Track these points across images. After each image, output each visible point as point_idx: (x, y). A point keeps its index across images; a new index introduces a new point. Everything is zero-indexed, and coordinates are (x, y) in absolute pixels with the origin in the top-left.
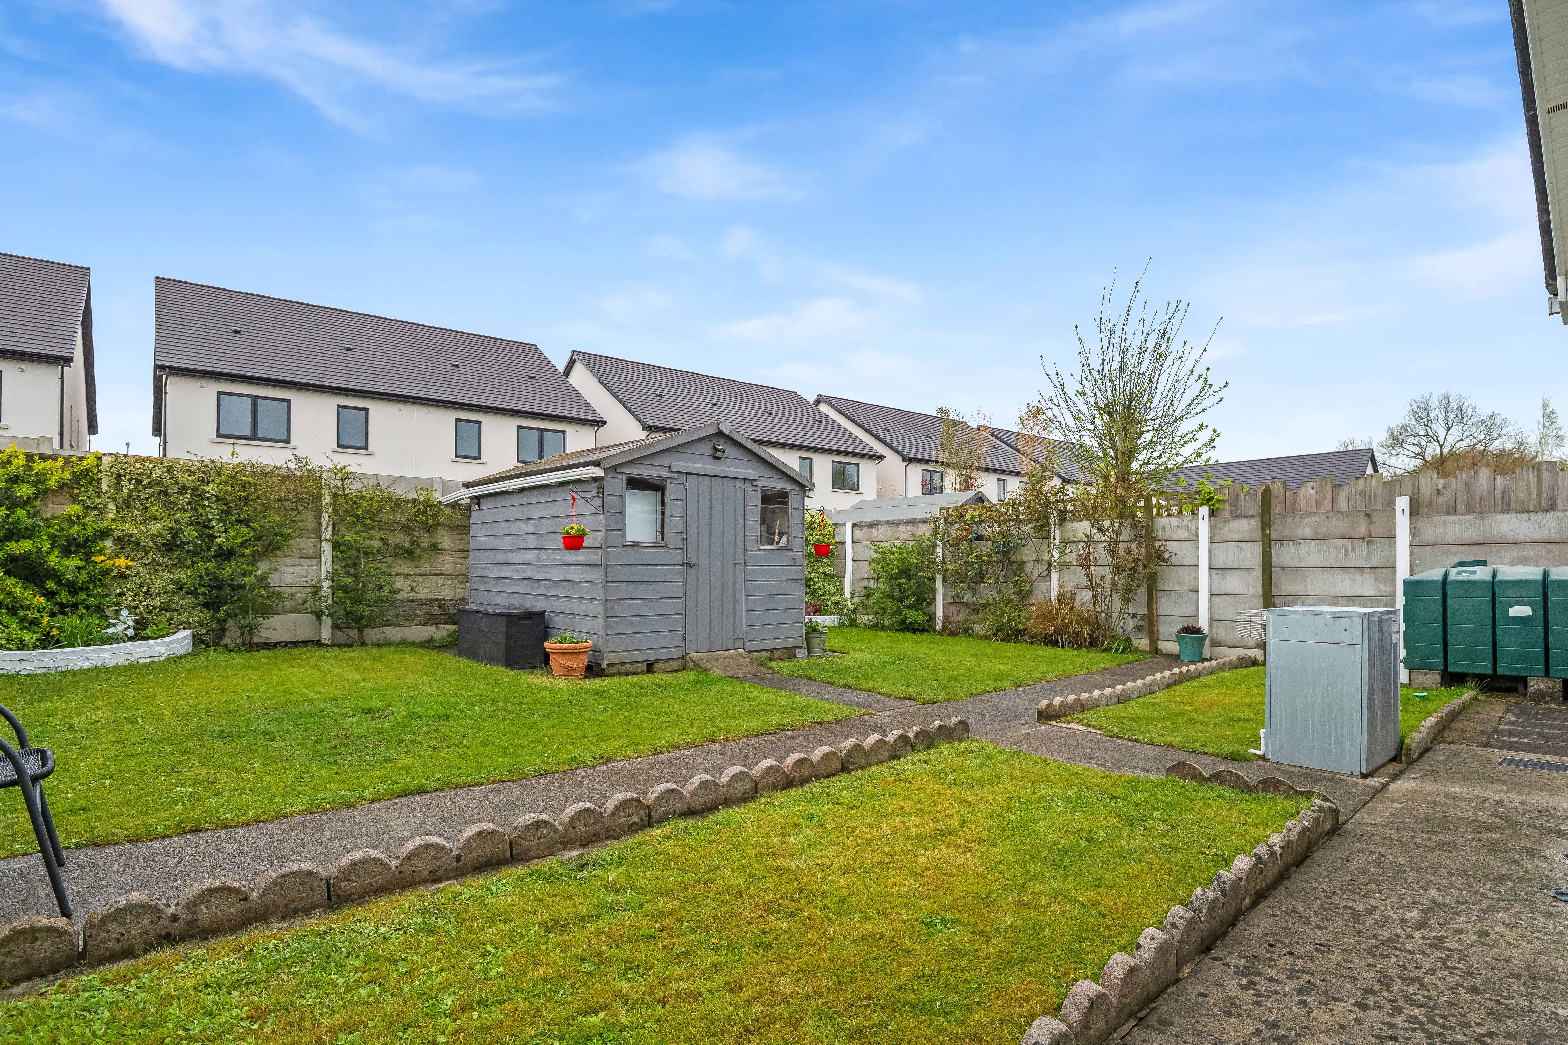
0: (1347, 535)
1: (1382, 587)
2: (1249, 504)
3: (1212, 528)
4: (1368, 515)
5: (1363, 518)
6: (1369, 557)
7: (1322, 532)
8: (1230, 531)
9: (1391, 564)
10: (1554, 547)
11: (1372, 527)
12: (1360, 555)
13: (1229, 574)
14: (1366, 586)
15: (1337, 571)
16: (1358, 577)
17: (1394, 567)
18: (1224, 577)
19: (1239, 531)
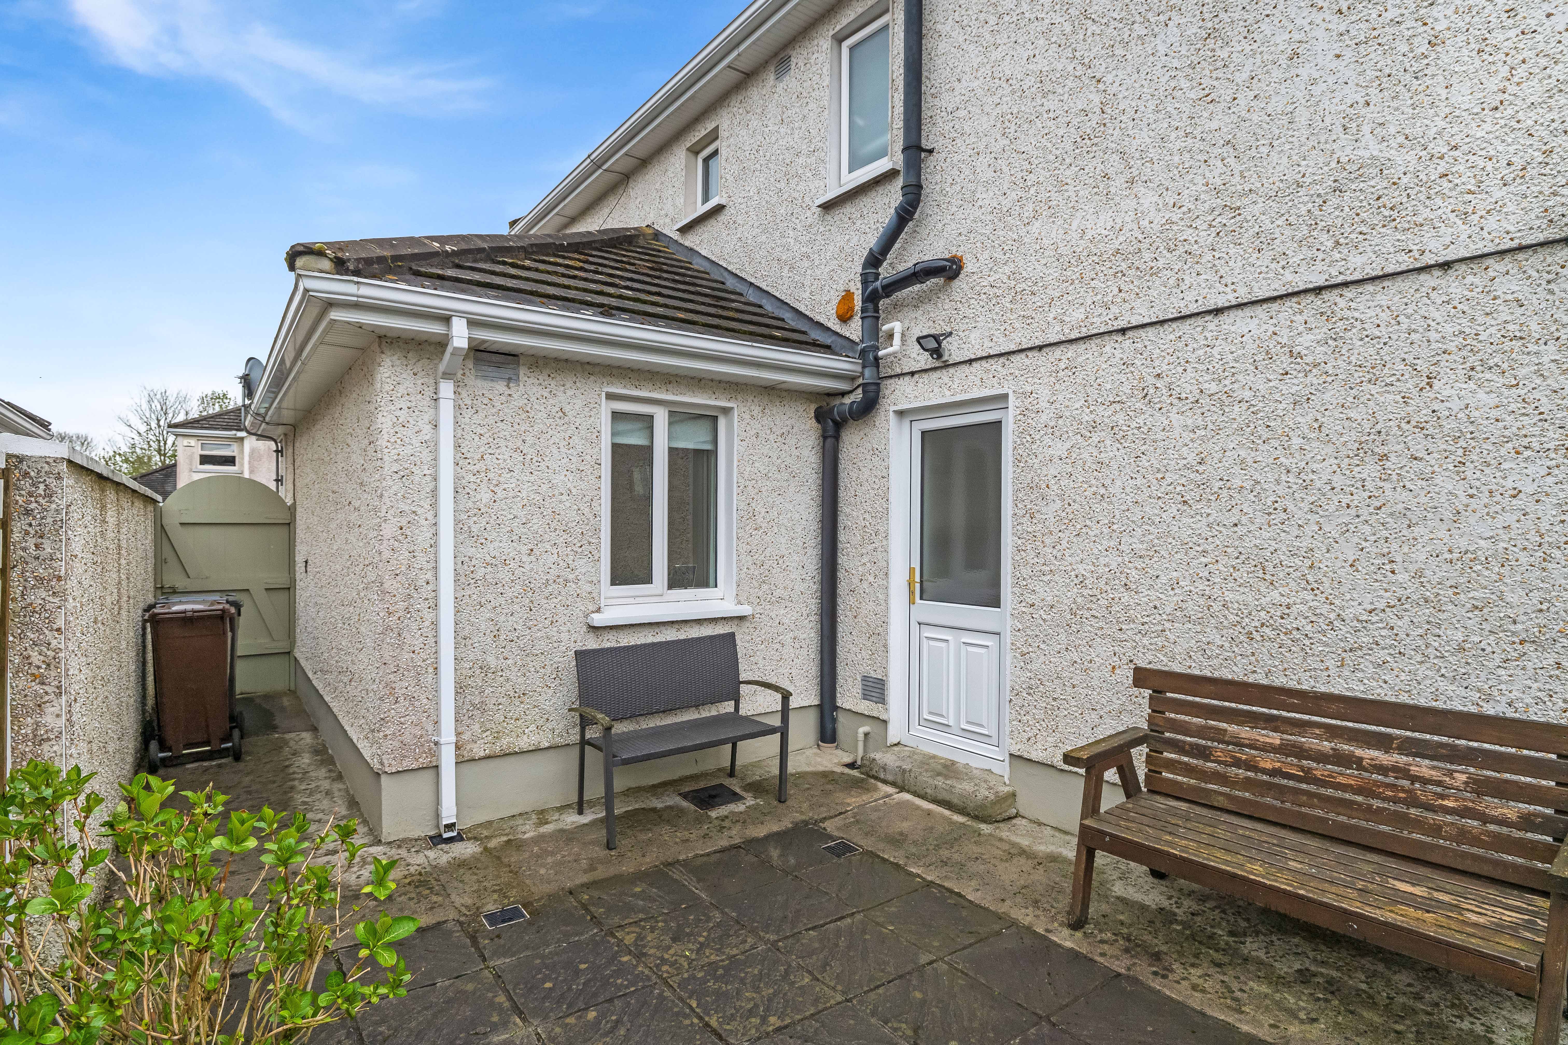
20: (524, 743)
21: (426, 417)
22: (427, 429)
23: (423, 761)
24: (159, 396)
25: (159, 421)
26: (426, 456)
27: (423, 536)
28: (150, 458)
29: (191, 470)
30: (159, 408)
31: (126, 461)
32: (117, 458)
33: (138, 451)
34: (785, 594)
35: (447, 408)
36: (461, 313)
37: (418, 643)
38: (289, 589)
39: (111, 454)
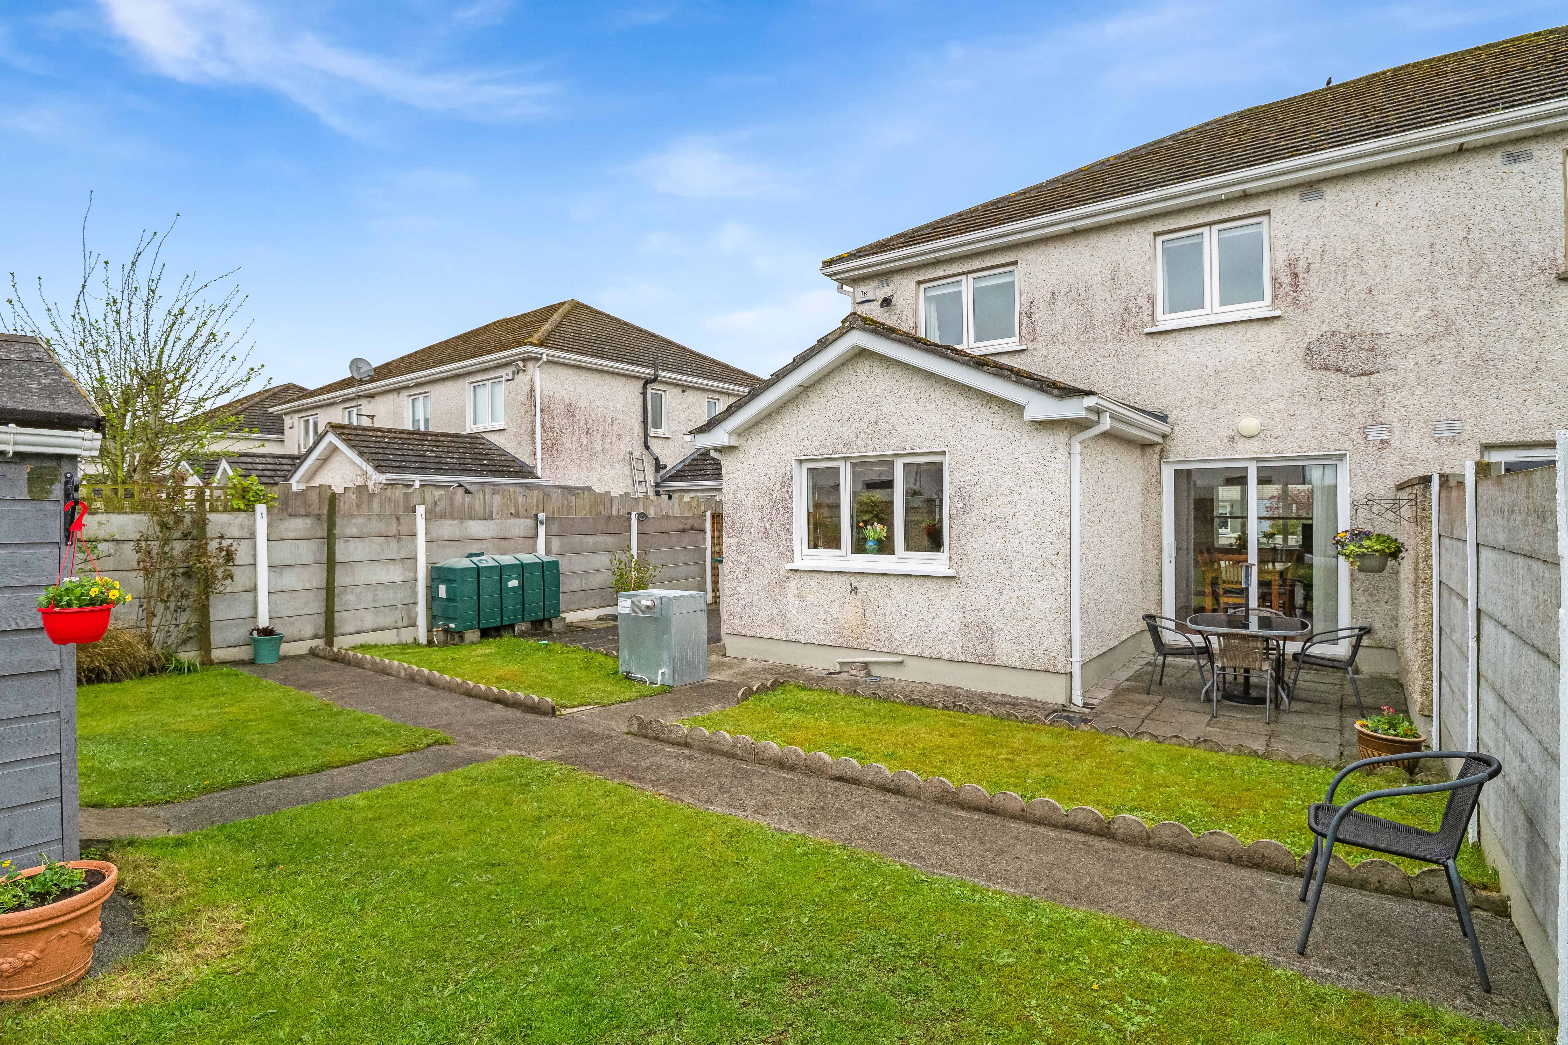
0: (384, 534)
1: (407, 574)
2: (299, 503)
3: (270, 525)
4: (398, 518)
5: (394, 520)
6: (398, 552)
7: (366, 531)
8: (286, 530)
9: (412, 556)
10: (495, 541)
11: (400, 528)
12: (392, 550)
13: (286, 571)
14: (396, 574)
15: (377, 563)
16: (392, 567)
17: (415, 558)
18: (281, 574)
19: (295, 529)
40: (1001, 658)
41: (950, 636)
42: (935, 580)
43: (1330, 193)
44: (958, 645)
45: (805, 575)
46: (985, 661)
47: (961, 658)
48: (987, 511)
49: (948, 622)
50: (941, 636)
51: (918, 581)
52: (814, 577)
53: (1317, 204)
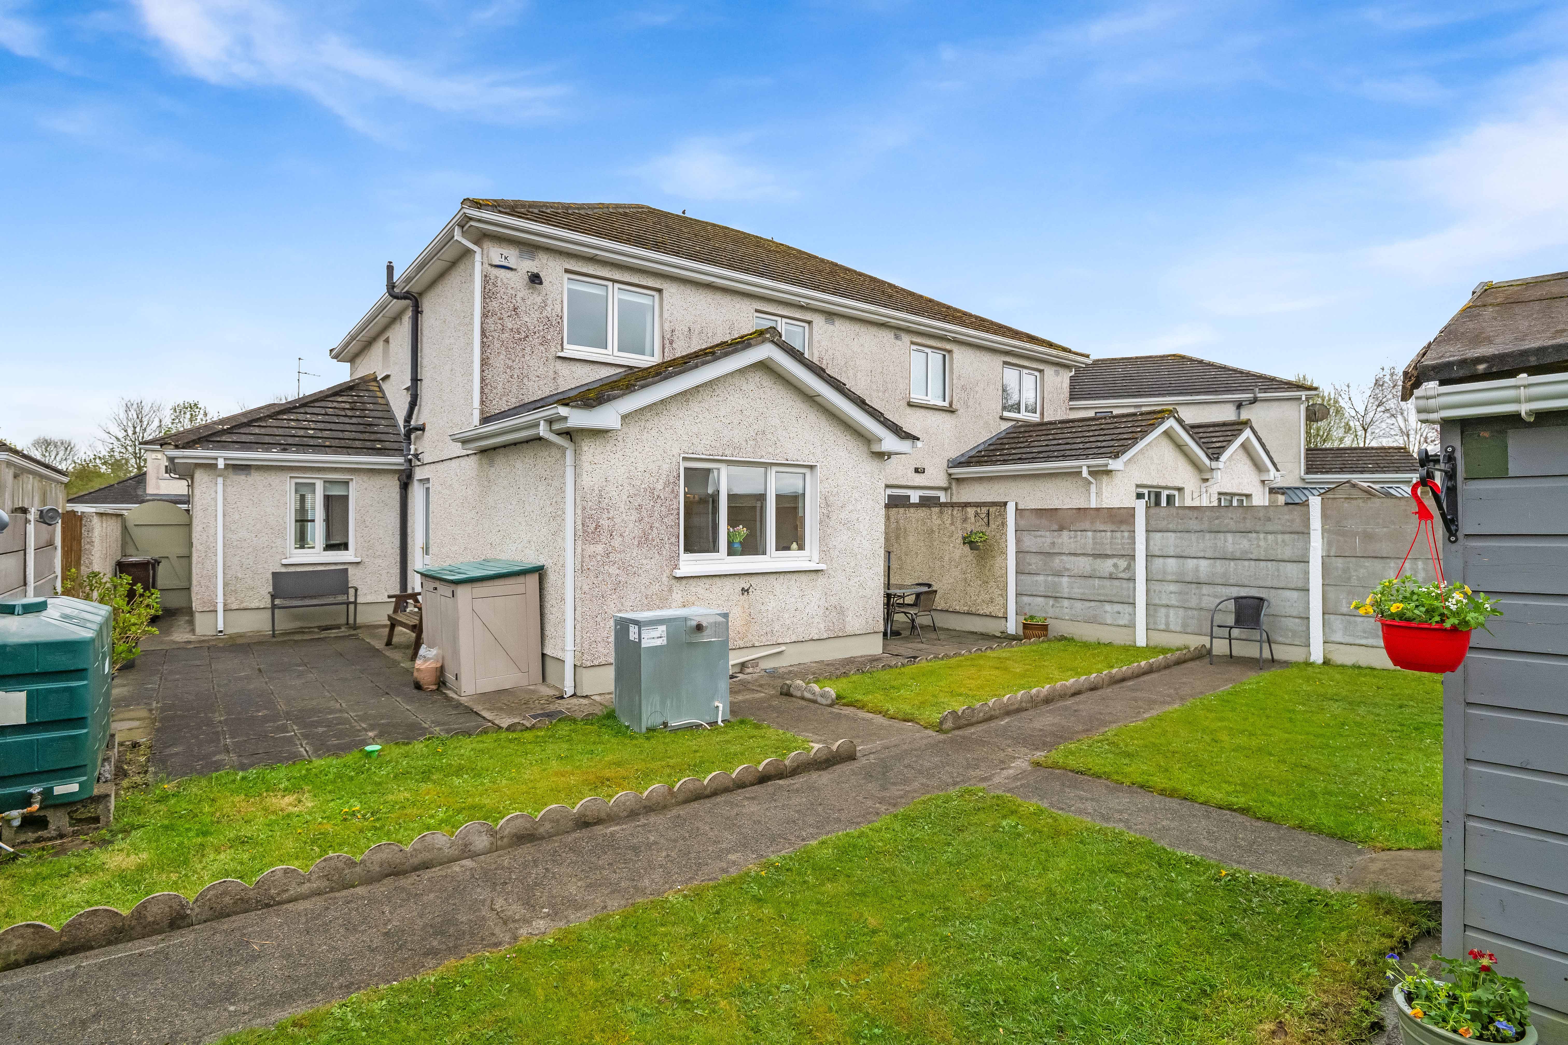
20: (253, 606)
21: (213, 490)
22: (214, 494)
23: (212, 608)
24: (135, 406)
25: (135, 428)
26: (213, 503)
27: (212, 531)
28: (127, 461)
29: (158, 478)
30: (135, 416)
31: (105, 463)
32: (98, 461)
33: (116, 454)
34: (382, 554)
35: (220, 487)
36: (221, 457)
37: (210, 568)
38: (189, 557)
39: (92, 457)
40: (849, 630)
41: (816, 620)
42: (807, 574)
43: (838, 323)
44: (822, 626)
45: (691, 581)
46: (840, 634)
47: (825, 636)
48: (842, 516)
49: (816, 607)
50: (811, 621)
51: (794, 576)
52: (701, 583)
53: (831, 327)
